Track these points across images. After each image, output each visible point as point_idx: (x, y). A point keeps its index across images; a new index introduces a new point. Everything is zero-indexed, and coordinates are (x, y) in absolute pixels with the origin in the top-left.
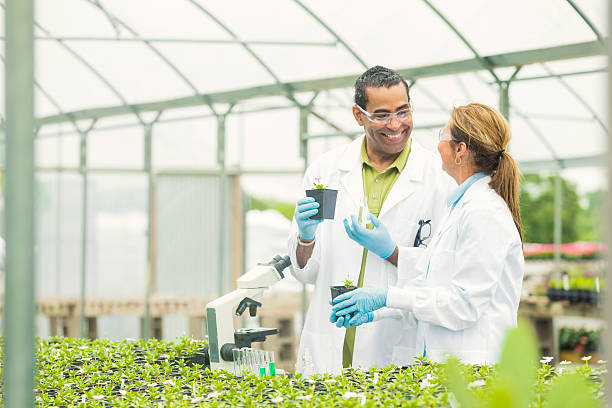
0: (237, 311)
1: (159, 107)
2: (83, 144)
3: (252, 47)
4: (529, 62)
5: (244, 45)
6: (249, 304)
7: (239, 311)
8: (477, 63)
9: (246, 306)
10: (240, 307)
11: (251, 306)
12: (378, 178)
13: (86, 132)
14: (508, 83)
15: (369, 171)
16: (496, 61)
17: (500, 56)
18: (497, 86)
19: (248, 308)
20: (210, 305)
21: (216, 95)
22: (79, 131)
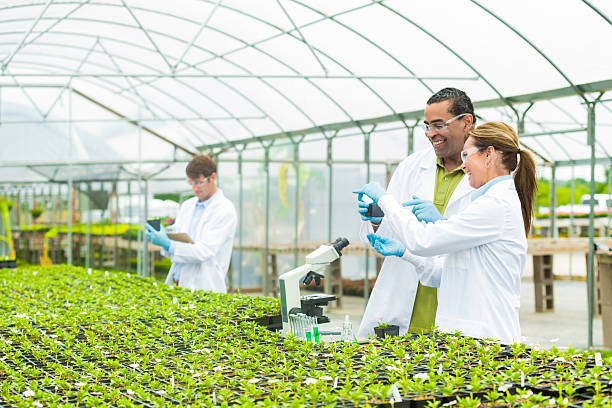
0: (304, 282)
1: (374, 122)
2: (330, 146)
3: (424, 81)
5: (420, 80)
6: (314, 276)
7: (306, 282)
8: (572, 90)
9: (312, 278)
10: (306, 278)
11: (315, 278)
12: (447, 176)
13: (331, 139)
14: (594, 104)
15: (442, 171)
16: (586, 88)
17: (588, 84)
18: (586, 106)
21: (407, 113)
22: (326, 138)
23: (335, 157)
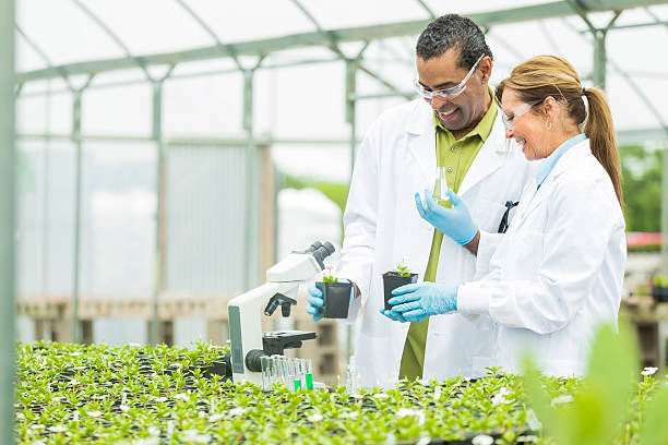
0: (266, 310)
1: (171, 59)
2: (77, 105)
6: (281, 301)
7: (269, 310)
8: (566, 6)
9: (277, 303)
10: (270, 304)
11: (283, 304)
12: (454, 147)
13: (81, 91)
14: (604, 31)
15: (444, 137)
16: (590, 4)
18: (590, 36)
19: (279, 307)
20: (233, 302)
21: (242, 44)
22: (71, 89)
23: (88, 127)
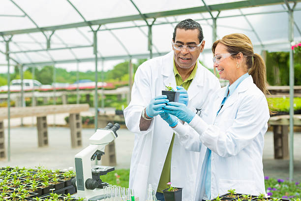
4: (104, 24)
7: (93, 158)
